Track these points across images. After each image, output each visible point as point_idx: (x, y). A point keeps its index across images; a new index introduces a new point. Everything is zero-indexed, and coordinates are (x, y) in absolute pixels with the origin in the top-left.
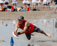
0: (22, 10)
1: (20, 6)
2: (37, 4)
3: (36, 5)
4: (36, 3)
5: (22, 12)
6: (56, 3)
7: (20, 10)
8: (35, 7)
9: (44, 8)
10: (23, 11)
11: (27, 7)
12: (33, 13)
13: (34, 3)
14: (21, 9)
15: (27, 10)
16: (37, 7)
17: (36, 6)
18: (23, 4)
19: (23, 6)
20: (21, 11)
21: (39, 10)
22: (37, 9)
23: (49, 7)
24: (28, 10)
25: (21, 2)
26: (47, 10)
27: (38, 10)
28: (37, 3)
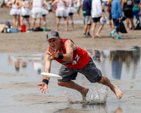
0: (8, 30)
1: (4, 21)
2: (44, 16)
3: (41, 19)
4: (41, 13)
5: (10, 35)
6: (85, 12)
7: (5, 31)
8: (40, 24)
9: (59, 25)
10: (10, 32)
11: (21, 24)
12: (36, 36)
13: (36, 14)
14: (6, 29)
15: (20, 29)
16: (44, 23)
17: (42, 21)
18: (10, 16)
19: (10, 21)
20: (7, 32)
21: (50, 30)
22: (44, 28)
23: (73, 24)
24: (22, 31)
25: (6, 12)
26: (68, 31)
27: (47, 30)
28: (44, 13)
